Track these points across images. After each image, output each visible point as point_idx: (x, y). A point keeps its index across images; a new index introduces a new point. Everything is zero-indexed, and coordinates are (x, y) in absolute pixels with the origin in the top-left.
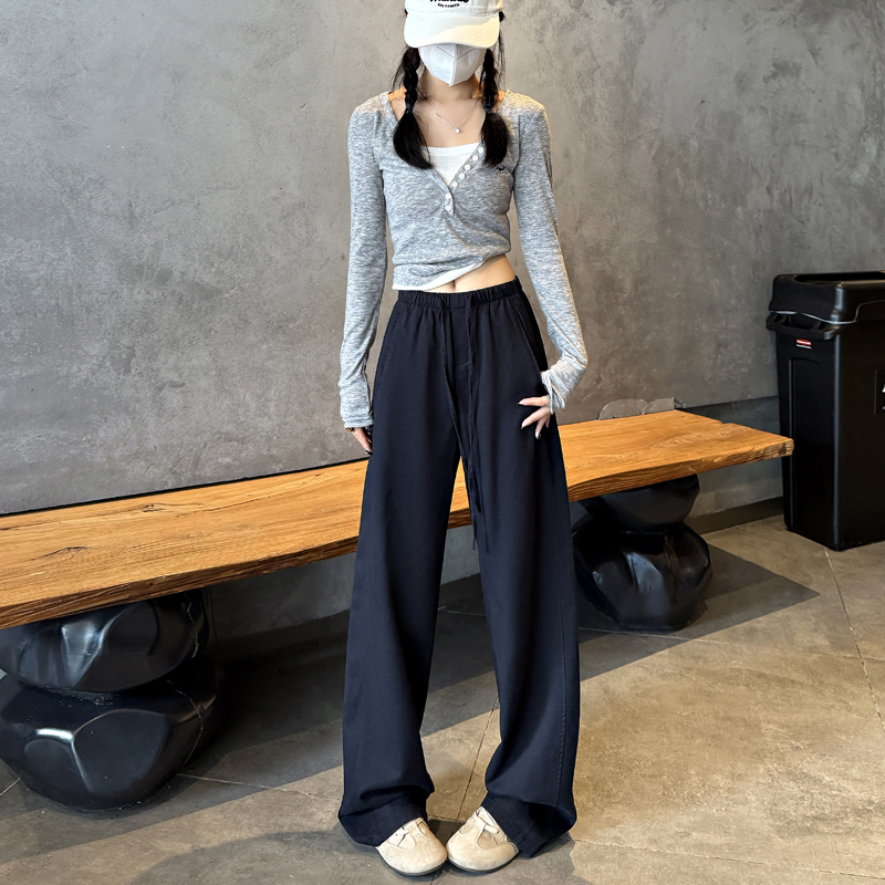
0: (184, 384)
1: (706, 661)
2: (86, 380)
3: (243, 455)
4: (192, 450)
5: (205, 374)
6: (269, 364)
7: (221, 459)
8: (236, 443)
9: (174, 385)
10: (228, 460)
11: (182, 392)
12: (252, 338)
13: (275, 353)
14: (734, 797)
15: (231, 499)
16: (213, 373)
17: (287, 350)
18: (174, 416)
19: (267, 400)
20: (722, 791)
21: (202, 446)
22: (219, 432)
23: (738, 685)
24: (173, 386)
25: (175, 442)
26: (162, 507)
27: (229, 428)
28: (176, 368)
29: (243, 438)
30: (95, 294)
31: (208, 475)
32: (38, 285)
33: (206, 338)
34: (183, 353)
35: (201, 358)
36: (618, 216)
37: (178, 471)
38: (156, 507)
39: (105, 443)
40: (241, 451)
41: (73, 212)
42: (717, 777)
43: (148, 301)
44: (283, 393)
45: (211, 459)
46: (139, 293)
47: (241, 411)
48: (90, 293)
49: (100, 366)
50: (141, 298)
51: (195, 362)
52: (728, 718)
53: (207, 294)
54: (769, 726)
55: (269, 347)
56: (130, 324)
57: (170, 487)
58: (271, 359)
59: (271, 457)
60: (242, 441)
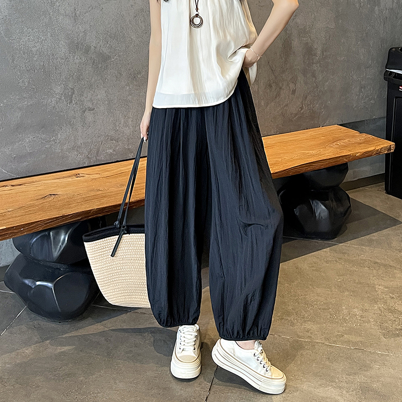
0: (94, 109)
1: (348, 255)
3: (117, 148)
4: (96, 145)
5: (103, 103)
6: (130, 98)
7: (109, 151)
8: (114, 142)
11: (94, 113)
12: (123, 83)
14: (363, 319)
15: (113, 172)
16: (107, 102)
17: (137, 90)
18: (89, 127)
19: (129, 118)
20: (358, 317)
21: (101, 143)
22: (108, 136)
23: (364, 267)
24: (90, 110)
25: (90, 141)
26: (84, 175)
27: (112, 133)
28: (91, 100)
29: (118, 139)
30: (59, 59)
31: (103, 159)
32: (36, 55)
33: (104, 83)
34: (94, 92)
35: (101, 94)
36: (315, 13)
37: (90, 156)
39: (60, 141)
40: (117, 146)
41: (51, 14)
42: (355, 310)
43: (80, 63)
44: (135, 114)
45: (104, 151)
46: (77, 59)
47: (117, 124)
48: (57, 59)
49: (60, 99)
50: (77, 61)
51: (99, 96)
52: (360, 283)
53: (105, 58)
54: (380, 287)
55: (130, 88)
56: (73, 76)
57: (86, 165)
58: (131, 95)
59: (129, 149)
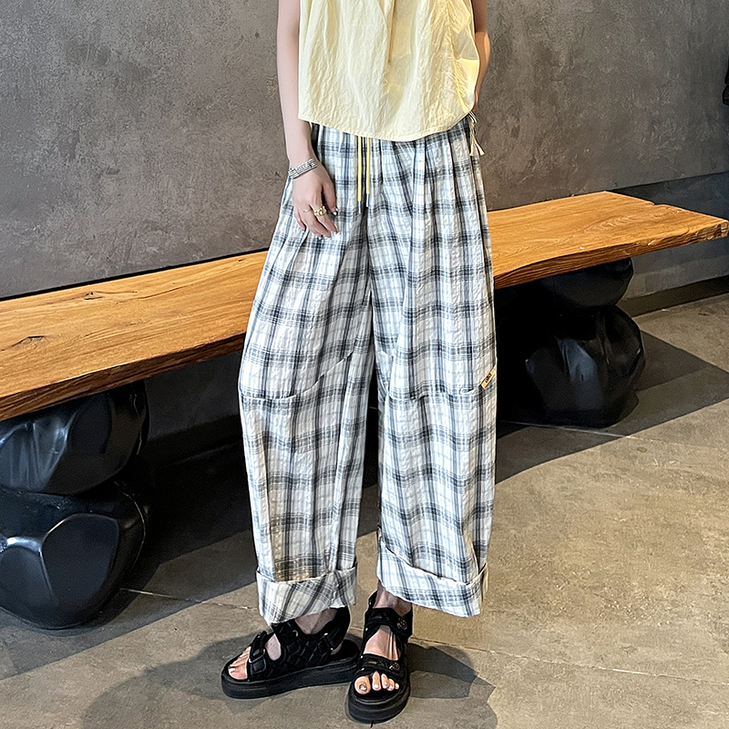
0: (119, 171)
2: (38, 167)
3: (167, 244)
4: (124, 239)
6: (189, 149)
7: (150, 248)
8: (160, 232)
9: (111, 172)
10: (155, 249)
11: (118, 179)
12: (175, 121)
13: (194, 136)
15: (159, 287)
16: (143, 158)
17: (203, 133)
18: (110, 204)
19: (187, 187)
21: (133, 235)
22: (146, 221)
24: (109, 173)
25: (111, 230)
26: (101, 295)
27: (155, 216)
28: (112, 154)
29: (167, 227)
31: (139, 264)
33: (137, 122)
34: (118, 139)
35: (132, 143)
37: (114, 260)
38: (95, 295)
39: (52, 232)
40: (165, 240)
43: (89, 83)
44: (200, 180)
45: (141, 248)
46: (83, 74)
47: (165, 199)
49: (50, 152)
50: (84, 79)
51: (128, 147)
53: (138, 74)
55: (189, 131)
57: (107, 276)
58: (190, 143)
59: (191, 245)
60: (165, 230)
